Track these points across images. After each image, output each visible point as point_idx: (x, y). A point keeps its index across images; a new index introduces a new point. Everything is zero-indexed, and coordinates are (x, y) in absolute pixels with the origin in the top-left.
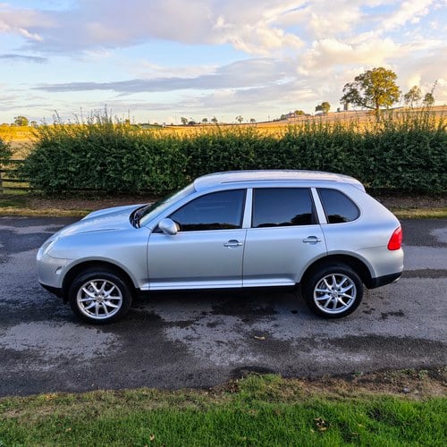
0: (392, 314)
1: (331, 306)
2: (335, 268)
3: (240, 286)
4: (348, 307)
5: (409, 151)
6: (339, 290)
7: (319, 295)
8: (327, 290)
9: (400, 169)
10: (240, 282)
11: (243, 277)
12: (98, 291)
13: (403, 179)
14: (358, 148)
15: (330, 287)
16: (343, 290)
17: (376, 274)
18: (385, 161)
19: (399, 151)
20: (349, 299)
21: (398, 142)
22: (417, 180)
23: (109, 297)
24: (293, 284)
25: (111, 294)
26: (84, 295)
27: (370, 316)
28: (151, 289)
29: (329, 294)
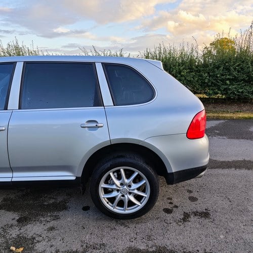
0: (196, 214)
1: (121, 204)
2: (122, 160)
3: (9, 180)
4: (142, 206)
5: (235, 69)
6: (130, 186)
7: (107, 191)
8: (114, 187)
9: (228, 82)
10: (10, 175)
11: (12, 169)
13: (230, 90)
15: (118, 183)
16: (134, 186)
17: (173, 168)
18: (217, 77)
19: (228, 69)
20: (143, 197)
21: (226, 63)
22: (240, 90)
24: (74, 178)
27: (169, 217)
29: (118, 191)
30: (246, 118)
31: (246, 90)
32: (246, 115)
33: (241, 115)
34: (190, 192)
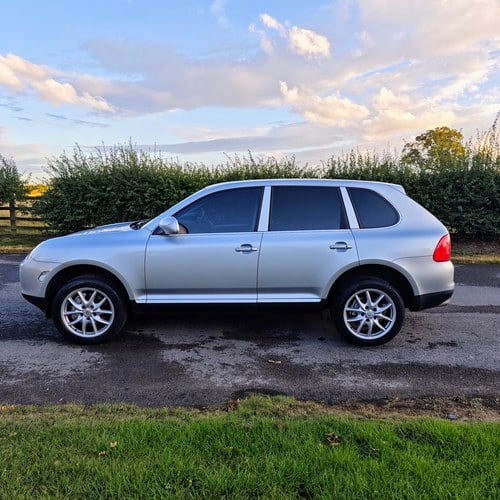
0: (442, 344)
1: (365, 330)
2: (370, 282)
3: (255, 301)
4: (386, 331)
5: (471, 189)
6: (375, 310)
7: (350, 315)
8: (360, 310)
9: (460, 208)
10: (254, 296)
11: (258, 291)
12: (86, 302)
13: (464, 220)
14: (411, 185)
15: (364, 306)
16: (379, 310)
17: (420, 291)
18: (443, 200)
19: (459, 188)
20: (387, 321)
22: (480, 221)
23: (99, 310)
24: (319, 300)
25: (102, 307)
26: (70, 307)
27: (414, 345)
28: (148, 302)
29: (363, 314)
30: (491, 263)
31: (488, 220)
32: (491, 259)
33: (483, 258)
34: (431, 329)
